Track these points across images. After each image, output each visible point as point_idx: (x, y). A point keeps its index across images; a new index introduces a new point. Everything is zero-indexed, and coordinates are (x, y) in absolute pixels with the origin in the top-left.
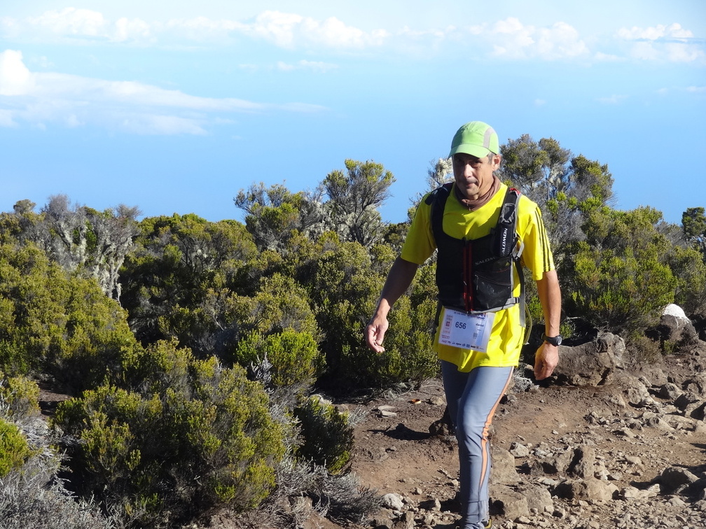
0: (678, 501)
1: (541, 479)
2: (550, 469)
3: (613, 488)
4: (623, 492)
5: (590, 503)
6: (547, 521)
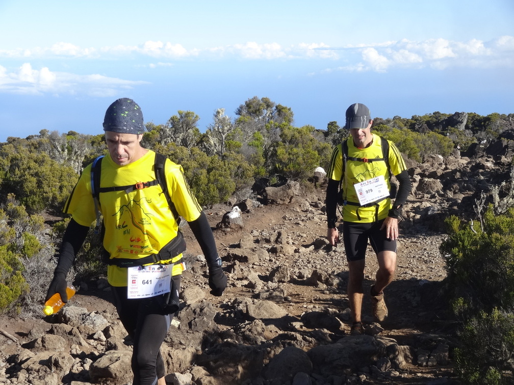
0: (322, 252)
1: (264, 245)
2: (268, 241)
3: (295, 248)
4: (299, 249)
5: (284, 255)
6: (266, 264)
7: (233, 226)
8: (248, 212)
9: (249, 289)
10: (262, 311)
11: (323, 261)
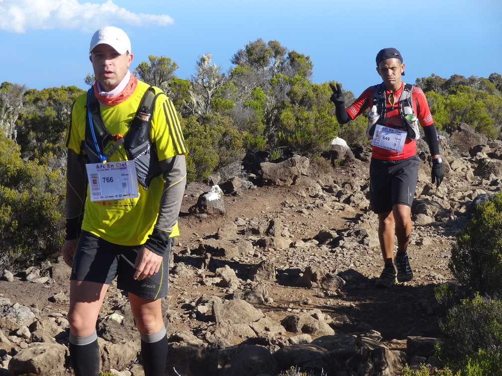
0: (325, 248)
1: (250, 237)
2: (255, 232)
3: (290, 241)
4: (295, 243)
5: (275, 250)
6: (249, 259)
7: (211, 212)
8: (235, 194)
9: (220, 288)
10: (232, 312)
11: (325, 258)
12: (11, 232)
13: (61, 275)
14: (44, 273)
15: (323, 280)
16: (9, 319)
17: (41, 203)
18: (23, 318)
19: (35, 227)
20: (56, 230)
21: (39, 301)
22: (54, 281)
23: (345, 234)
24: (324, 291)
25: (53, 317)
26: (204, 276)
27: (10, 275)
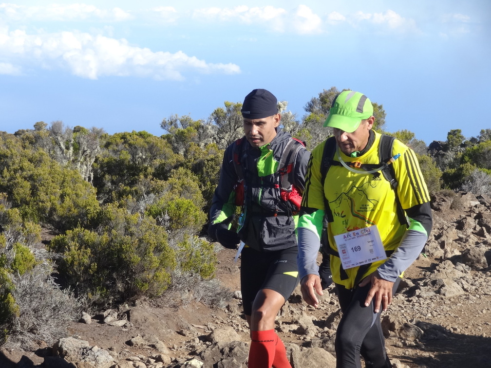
6: (325, 306)
9: (298, 335)
10: (311, 360)
11: (401, 307)
12: (90, 275)
13: (139, 318)
14: (122, 316)
15: (402, 329)
16: (88, 362)
17: (121, 246)
18: (102, 361)
19: (114, 270)
20: (135, 273)
21: (116, 344)
22: (132, 325)
23: (421, 283)
24: (403, 341)
25: (131, 360)
26: (281, 323)
27: (87, 317)
